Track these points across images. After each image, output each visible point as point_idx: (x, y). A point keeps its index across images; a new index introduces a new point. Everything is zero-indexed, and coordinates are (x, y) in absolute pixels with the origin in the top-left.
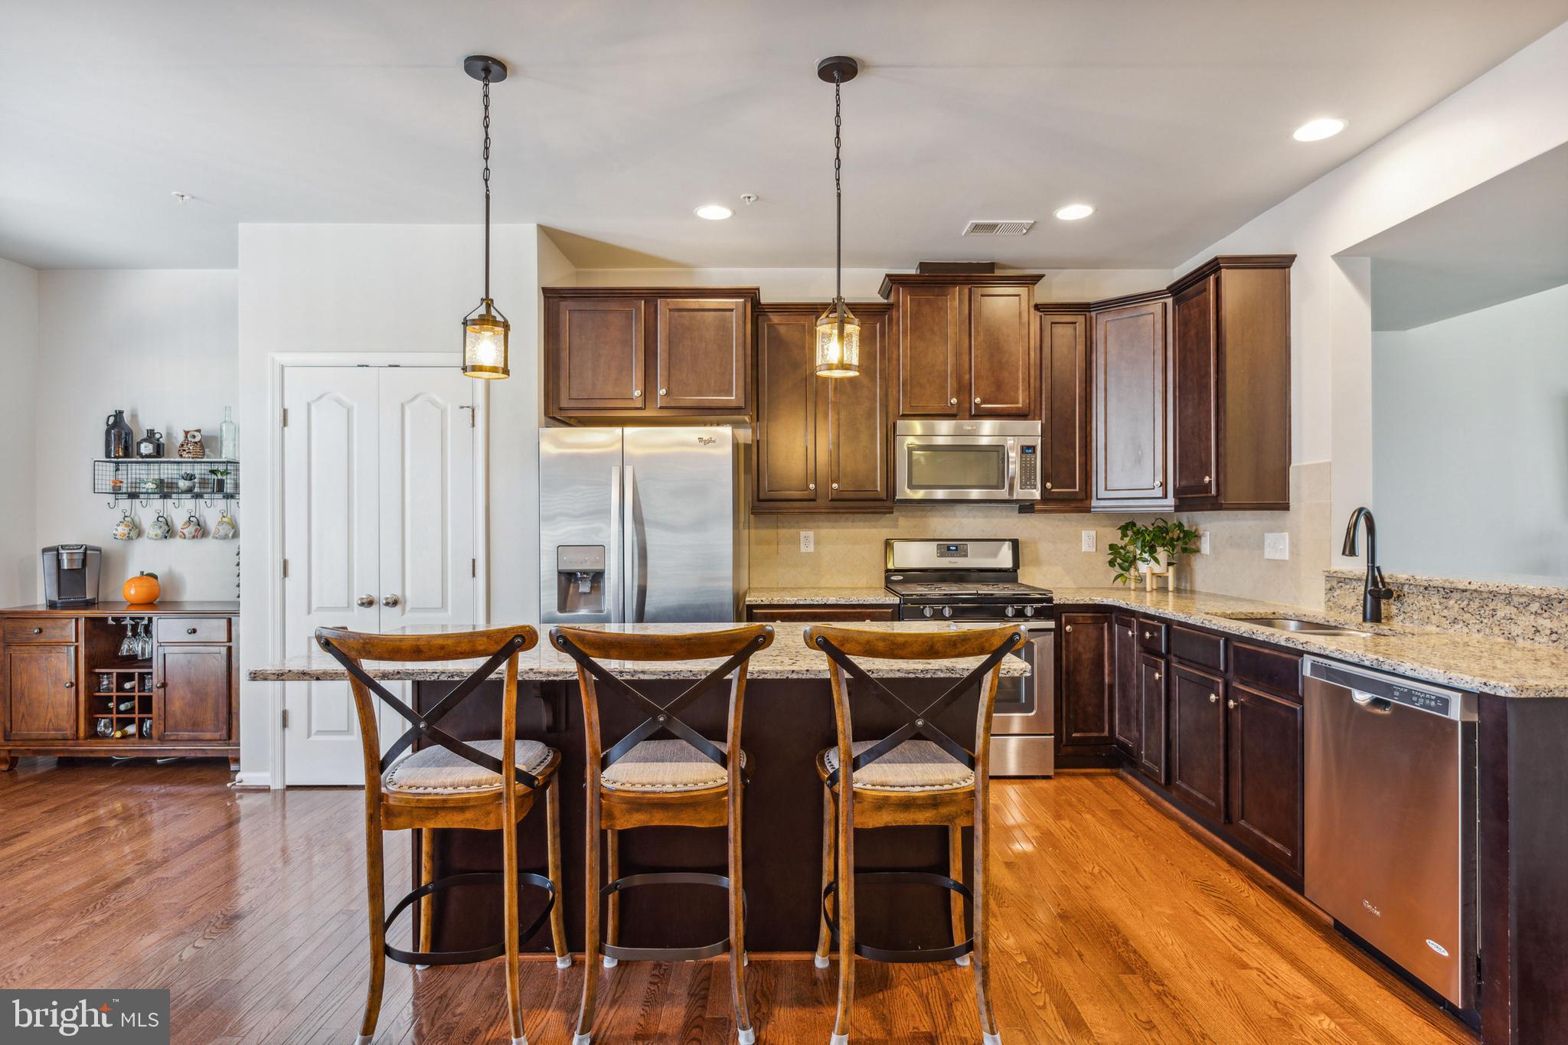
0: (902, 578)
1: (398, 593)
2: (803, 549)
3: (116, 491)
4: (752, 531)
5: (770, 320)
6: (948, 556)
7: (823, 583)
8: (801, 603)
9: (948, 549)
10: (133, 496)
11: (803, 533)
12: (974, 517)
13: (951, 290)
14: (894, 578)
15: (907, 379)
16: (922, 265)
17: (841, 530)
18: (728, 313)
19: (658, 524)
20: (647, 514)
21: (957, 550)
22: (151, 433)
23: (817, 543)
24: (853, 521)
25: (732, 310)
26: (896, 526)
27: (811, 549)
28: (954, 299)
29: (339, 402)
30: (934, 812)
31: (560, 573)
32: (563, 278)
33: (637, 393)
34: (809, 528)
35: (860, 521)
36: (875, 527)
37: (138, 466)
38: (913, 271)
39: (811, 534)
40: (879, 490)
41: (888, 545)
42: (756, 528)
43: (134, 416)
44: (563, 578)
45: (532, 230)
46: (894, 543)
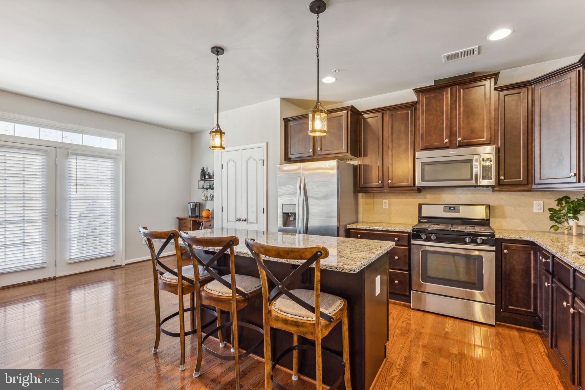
0: (426, 221)
1: (246, 218)
2: (384, 207)
3: (203, 188)
4: (364, 200)
5: (363, 117)
6: (449, 212)
7: (392, 221)
8: (368, 229)
9: (450, 208)
10: (207, 189)
11: (384, 201)
12: (466, 194)
13: (446, 89)
14: (422, 221)
15: (423, 134)
16: (435, 81)
17: (400, 200)
18: (341, 117)
19: (312, 197)
20: (309, 194)
21: (454, 209)
22: (209, 173)
23: (390, 205)
24: (405, 196)
25: (342, 116)
26: (425, 198)
27: (387, 207)
28: (447, 93)
29: (233, 161)
31: (284, 213)
33: (311, 151)
34: (386, 199)
35: (409, 196)
36: (415, 198)
37: (207, 182)
38: (433, 84)
39: (387, 201)
40: (410, 182)
41: (420, 206)
42: (365, 198)
43: (207, 169)
44: (285, 215)
45: (278, 100)
46: (422, 205)
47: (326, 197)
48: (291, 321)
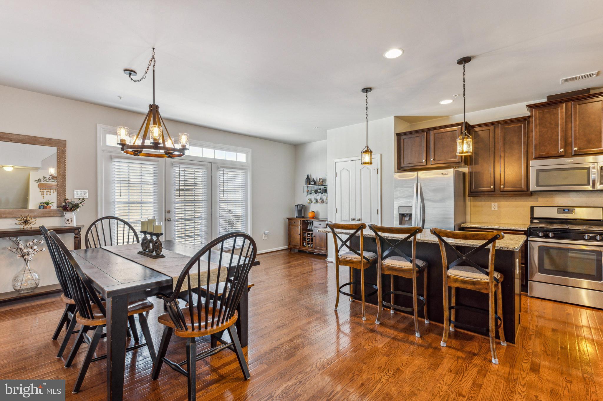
0: (539, 221)
1: (360, 218)
2: (493, 209)
3: (307, 192)
4: (472, 203)
5: (475, 130)
6: (563, 213)
7: (501, 222)
8: (483, 227)
9: (564, 210)
10: (311, 194)
11: (493, 204)
13: (561, 105)
14: (534, 221)
15: (537, 144)
16: (549, 97)
17: (510, 202)
18: (455, 132)
20: (425, 197)
21: (568, 211)
22: (313, 179)
23: (499, 207)
24: (515, 199)
25: (456, 130)
27: (496, 209)
28: (562, 109)
29: (347, 170)
30: (474, 286)
31: (400, 214)
32: (401, 130)
33: (424, 161)
34: (496, 202)
35: (519, 199)
36: (526, 201)
37: (311, 187)
38: (545, 100)
39: (496, 204)
40: (523, 187)
41: (532, 208)
42: (473, 202)
43: (311, 176)
44: (400, 216)
45: (392, 118)
46: (534, 208)
47: (442, 200)
48: (469, 281)
